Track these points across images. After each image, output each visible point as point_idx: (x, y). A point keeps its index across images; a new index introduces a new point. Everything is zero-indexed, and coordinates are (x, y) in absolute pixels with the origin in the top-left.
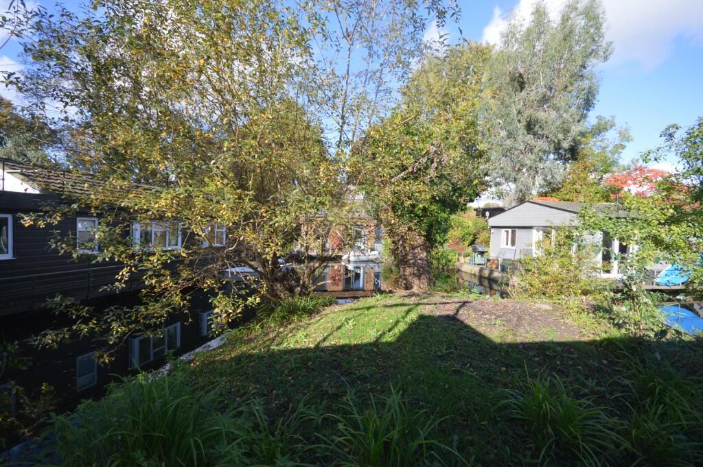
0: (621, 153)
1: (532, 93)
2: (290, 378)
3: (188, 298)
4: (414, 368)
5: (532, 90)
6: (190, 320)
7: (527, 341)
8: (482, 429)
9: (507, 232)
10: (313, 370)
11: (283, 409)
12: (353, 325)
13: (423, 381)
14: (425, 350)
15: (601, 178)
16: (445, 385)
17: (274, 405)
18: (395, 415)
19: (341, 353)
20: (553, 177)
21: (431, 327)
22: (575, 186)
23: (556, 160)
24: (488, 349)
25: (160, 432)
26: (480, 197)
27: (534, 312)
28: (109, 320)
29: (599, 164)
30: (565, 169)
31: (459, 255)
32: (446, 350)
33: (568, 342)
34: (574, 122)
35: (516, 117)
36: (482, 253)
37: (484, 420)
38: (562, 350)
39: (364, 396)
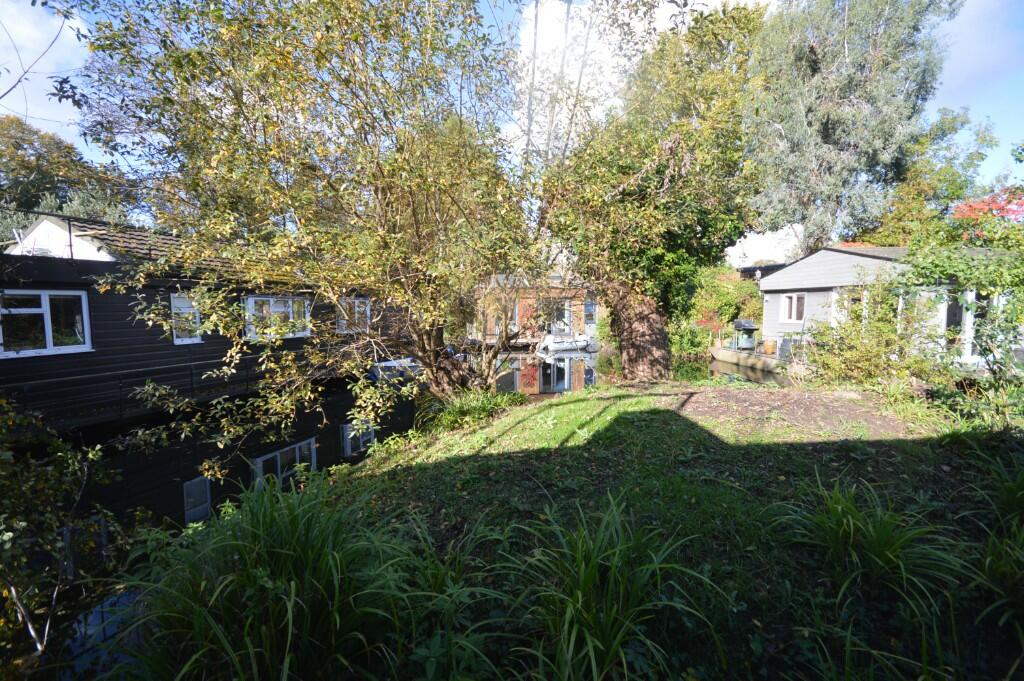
0: (978, 165)
1: (832, 77)
2: (464, 493)
3: (320, 389)
4: (644, 478)
5: (831, 72)
6: (325, 421)
7: (819, 440)
8: (749, 557)
9: (791, 298)
10: (497, 482)
11: (456, 532)
12: (553, 424)
13: (658, 494)
14: (661, 454)
15: (946, 209)
16: (690, 499)
17: (443, 527)
18: (615, 536)
19: (536, 460)
20: (865, 211)
21: (669, 424)
22: (901, 223)
23: (871, 182)
24: (757, 452)
25: (289, 549)
26: (745, 237)
27: (832, 402)
28: (217, 416)
29: (942, 187)
30: (885, 197)
31: (714, 337)
32: (693, 453)
33: (887, 441)
34: (900, 119)
35: (804, 119)
36: (749, 332)
37: (750, 544)
38: (877, 453)
39: (571, 514)
